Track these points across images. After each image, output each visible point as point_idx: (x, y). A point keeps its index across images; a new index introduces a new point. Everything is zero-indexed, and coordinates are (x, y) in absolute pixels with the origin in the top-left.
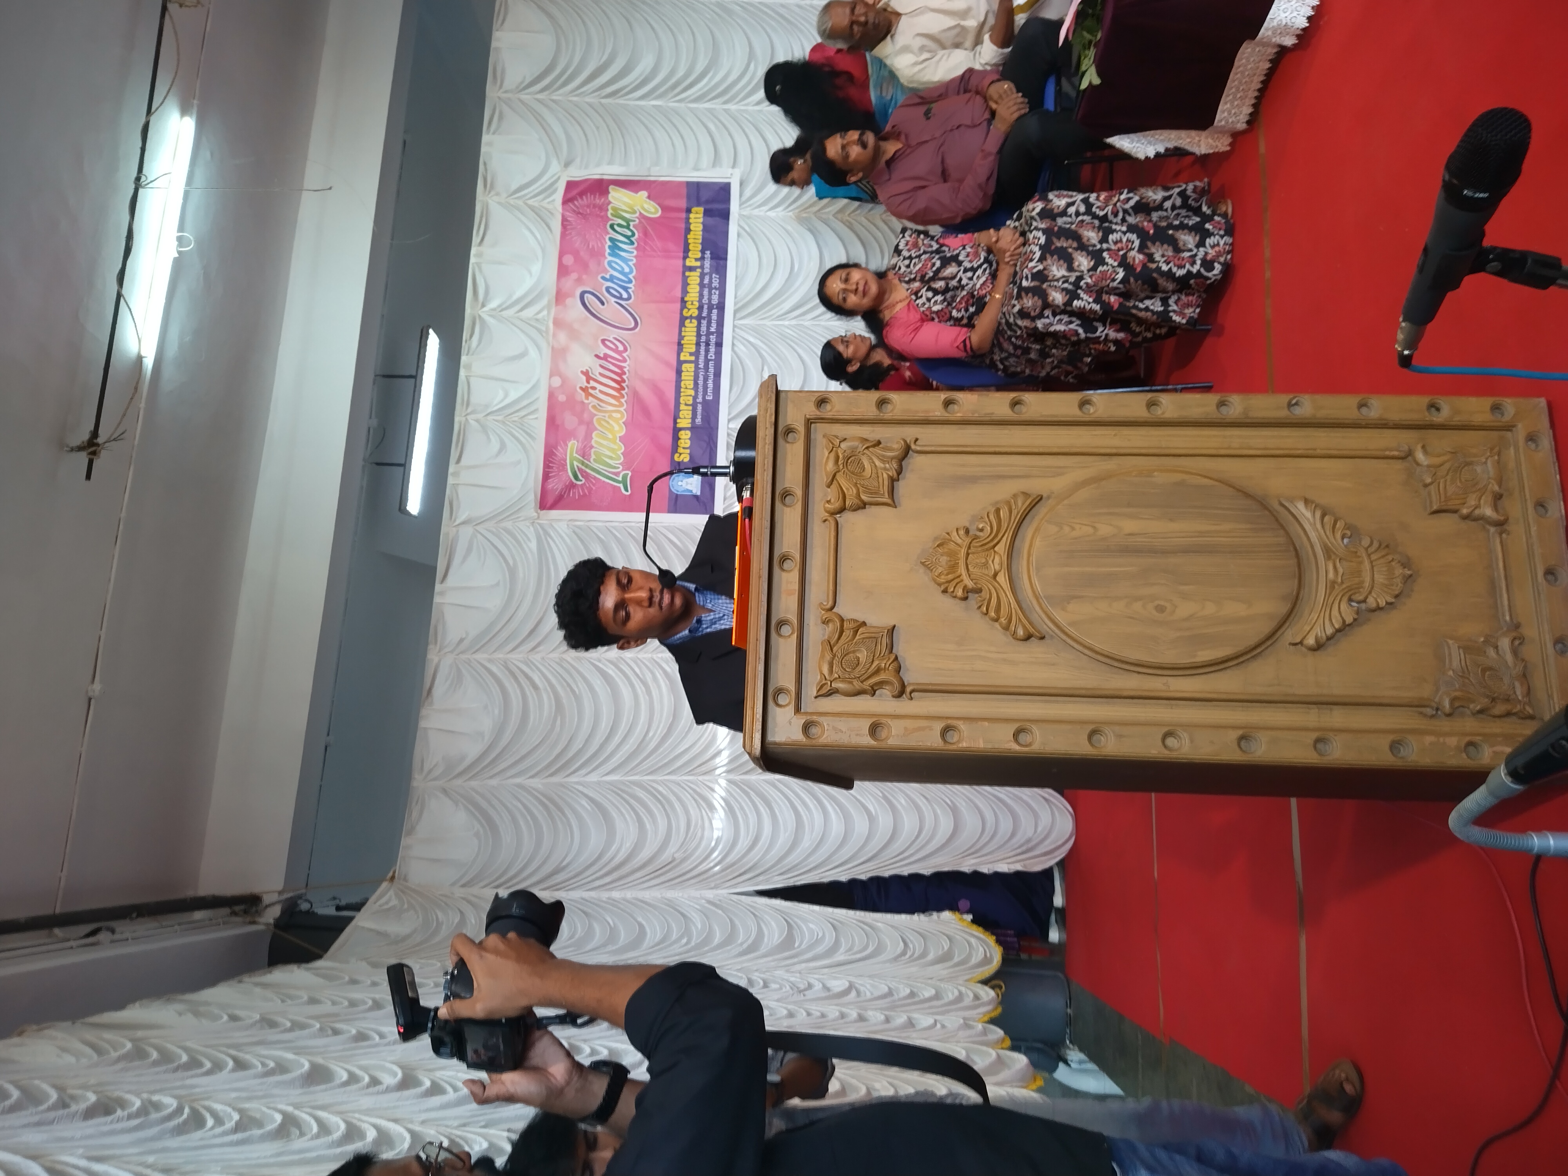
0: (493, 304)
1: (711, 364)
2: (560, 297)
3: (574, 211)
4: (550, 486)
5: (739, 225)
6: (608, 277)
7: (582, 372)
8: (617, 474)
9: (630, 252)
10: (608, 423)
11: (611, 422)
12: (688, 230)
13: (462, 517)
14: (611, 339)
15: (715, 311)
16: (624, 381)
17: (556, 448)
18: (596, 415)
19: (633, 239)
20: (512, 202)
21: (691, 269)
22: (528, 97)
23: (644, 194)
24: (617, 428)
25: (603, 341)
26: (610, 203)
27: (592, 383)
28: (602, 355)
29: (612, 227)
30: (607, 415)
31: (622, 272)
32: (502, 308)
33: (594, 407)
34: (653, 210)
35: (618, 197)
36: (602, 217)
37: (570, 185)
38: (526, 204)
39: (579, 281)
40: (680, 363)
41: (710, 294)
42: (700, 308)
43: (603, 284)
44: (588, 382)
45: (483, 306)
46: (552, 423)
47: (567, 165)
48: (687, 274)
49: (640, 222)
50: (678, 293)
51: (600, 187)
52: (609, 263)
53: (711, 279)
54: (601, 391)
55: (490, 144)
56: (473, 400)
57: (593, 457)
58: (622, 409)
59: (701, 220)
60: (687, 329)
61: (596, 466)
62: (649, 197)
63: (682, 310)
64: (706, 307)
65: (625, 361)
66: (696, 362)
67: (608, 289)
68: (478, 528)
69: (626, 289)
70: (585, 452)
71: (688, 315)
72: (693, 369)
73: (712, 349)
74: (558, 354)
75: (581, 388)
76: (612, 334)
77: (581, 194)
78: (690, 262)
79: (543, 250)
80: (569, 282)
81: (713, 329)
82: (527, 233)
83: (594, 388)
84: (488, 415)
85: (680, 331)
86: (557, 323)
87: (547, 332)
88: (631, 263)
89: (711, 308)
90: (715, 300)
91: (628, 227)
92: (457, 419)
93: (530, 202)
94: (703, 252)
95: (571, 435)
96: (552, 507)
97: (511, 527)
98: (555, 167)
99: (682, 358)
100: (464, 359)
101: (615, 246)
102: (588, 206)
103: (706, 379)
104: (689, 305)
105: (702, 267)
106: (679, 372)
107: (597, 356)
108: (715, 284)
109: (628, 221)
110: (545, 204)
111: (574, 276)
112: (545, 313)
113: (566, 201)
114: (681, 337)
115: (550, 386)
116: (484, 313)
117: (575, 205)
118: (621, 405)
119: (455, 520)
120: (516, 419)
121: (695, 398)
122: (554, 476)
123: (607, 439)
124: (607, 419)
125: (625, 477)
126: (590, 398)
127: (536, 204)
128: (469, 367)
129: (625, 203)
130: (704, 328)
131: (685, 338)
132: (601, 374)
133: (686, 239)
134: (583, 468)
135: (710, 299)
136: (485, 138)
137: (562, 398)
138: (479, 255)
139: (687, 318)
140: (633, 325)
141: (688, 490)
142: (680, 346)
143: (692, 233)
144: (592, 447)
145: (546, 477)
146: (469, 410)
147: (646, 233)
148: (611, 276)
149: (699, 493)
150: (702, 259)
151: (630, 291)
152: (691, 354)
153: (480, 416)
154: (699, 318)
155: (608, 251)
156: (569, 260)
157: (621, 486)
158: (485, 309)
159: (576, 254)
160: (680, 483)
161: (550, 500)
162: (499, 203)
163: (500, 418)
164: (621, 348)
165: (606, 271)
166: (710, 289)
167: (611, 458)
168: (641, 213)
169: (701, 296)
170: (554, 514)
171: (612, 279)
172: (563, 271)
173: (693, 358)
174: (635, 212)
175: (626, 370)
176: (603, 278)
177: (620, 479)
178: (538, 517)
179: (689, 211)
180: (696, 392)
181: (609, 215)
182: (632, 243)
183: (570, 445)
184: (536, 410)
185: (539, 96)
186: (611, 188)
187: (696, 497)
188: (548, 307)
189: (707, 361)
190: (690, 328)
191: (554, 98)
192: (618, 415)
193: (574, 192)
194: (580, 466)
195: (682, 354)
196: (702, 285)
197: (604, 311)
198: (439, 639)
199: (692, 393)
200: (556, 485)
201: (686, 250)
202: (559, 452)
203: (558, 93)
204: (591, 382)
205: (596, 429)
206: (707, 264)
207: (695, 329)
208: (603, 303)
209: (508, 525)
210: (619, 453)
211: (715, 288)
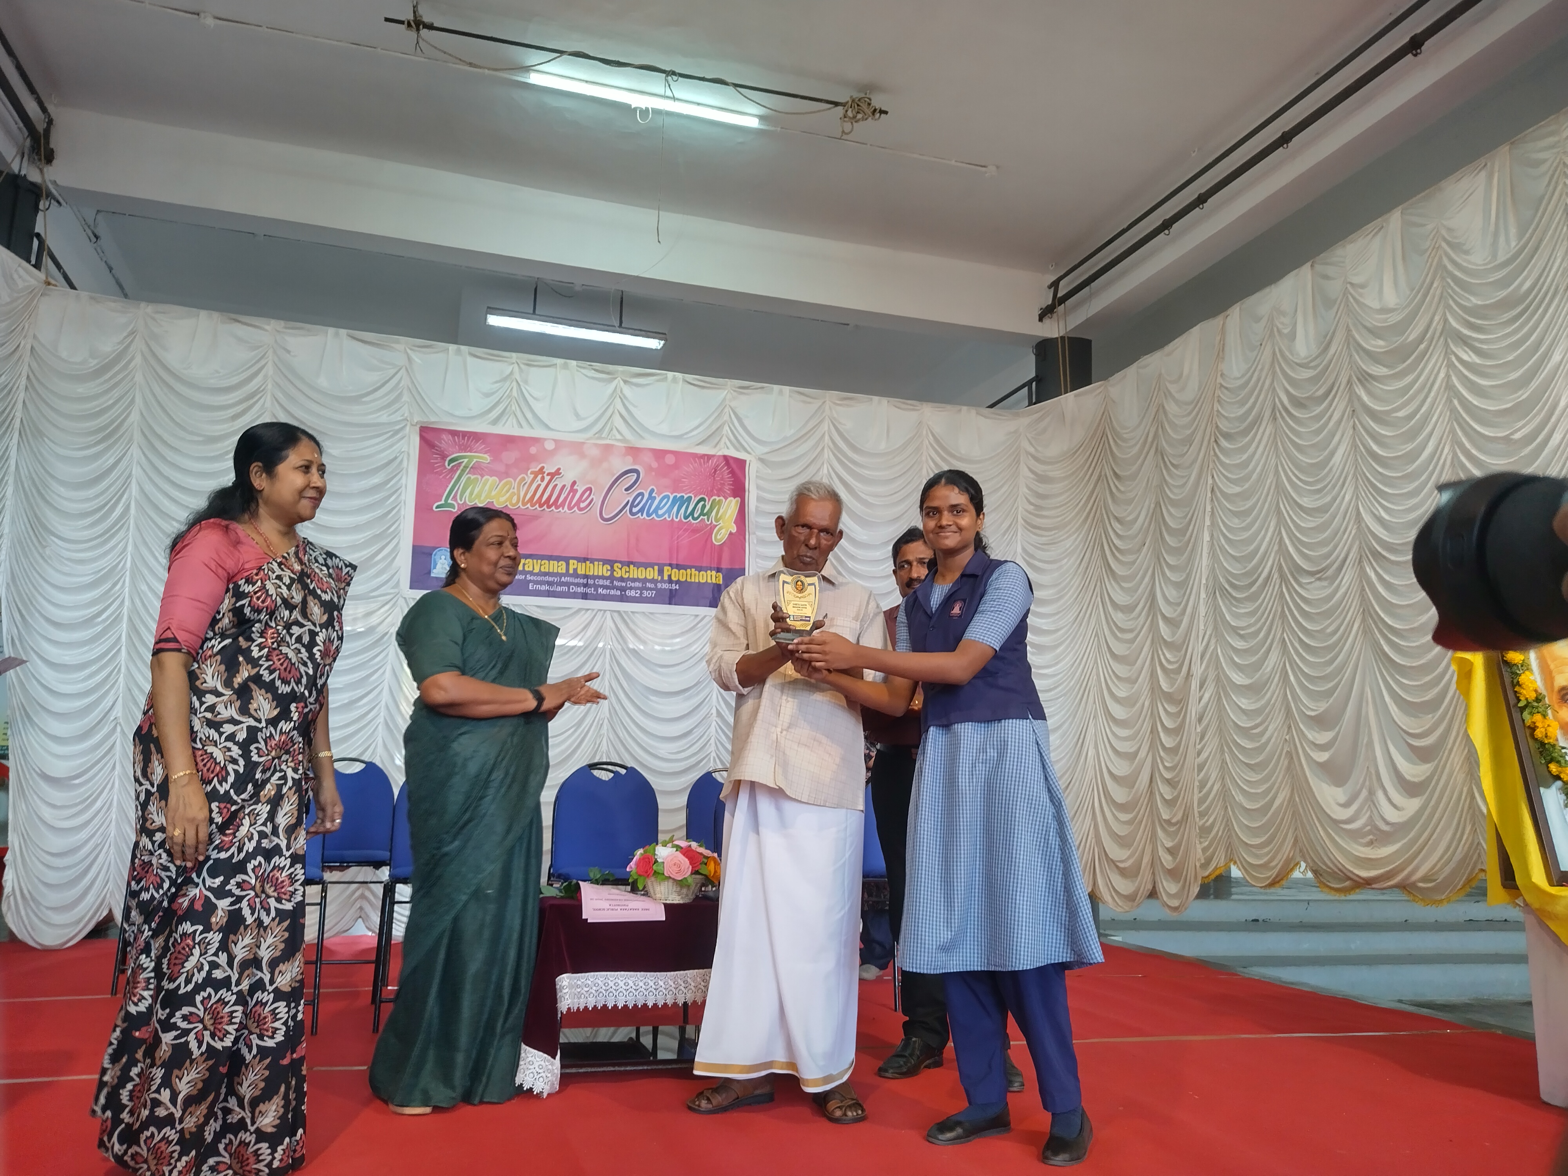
0: (627, 390)
1: (565, 589)
2: (633, 451)
3: (718, 466)
4: (444, 436)
5: (705, 616)
6: (654, 495)
7: (559, 469)
8: (455, 498)
9: (677, 515)
10: (507, 491)
11: (508, 495)
12: (699, 569)
13: (416, 358)
14: (592, 496)
15: (618, 593)
16: (549, 507)
17: (483, 443)
18: (515, 481)
19: (690, 518)
20: (726, 410)
21: (661, 572)
22: (826, 428)
23: (734, 530)
24: (502, 499)
25: (590, 489)
26: (726, 499)
27: (547, 478)
28: (575, 487)
29: (702, 499)
30: (515, 490)
31: (658, 508)
32: (623, 399)
33: (524, 479)
34: (720, 537)
35: (730, 506)
36: (712, 491)
37: (742, 463)
38: (724, 424)
39: (650, 469)
40: (567, 560)
41: (636, 589)
42: (622, 579)
43: (646, 491)
44: (548, 474)
45: (625, 382)
46: (508, 441)
47: (761, 460)
48: (656, 568)
49: (707, 525)
50: (637, 559)
51: (739, 490)
52: (668, 497)
53: (651, 589)
54: (539, 486)
55: (781, 392)
56: (533, 370)
57: (473, 477)
58: (520, 504)
59: (709, 581)
60: (601, 567)
61: (464, 479)
62: (731, 533)
63: (620, 562)
64: (624, 584)
65: (570, 508)
66: (567, 574)
67: (642, 494)
68: (403, 370)
69: (641, 511)
70: (477, 469)
71: (615, 568)
72: (560, 571)
73: (580, 590)
74: (577, 448)
75: (543, 468)
76: (597, 499)
77: (732, 472)
78: (667, 570)
79: (679, 437)
80: (648, 459)
81: (600, 590)
82: (697, 422)
83: (543, 479)
84: (517, 382)
85: (599, 560)
86: (608, 448)
87: (600, 438)
88: (666, 516)
89: (623, 589)
90: (632, 593)
91: (702, 514)
92: (514, 355)
93: (726, 428)
94: (678, 582)
95: (496, 458)
96: (422, 437)
97: (403, 400)
98: (761, 450)
99: (571, 562)
100: (574, 363)
101: (682, 501)
102: (722, 479)
103: (550, 584)
104: (625, 568)
105: (662, 581)
106: (558, 559)
107: (574, 483)
108: (646, 594)
109: (708, 514)
110: (725, 439)
111: (655, 465)
112: (619, 437)
113: (726, 458)
114: (592, 561)
115: (545, 439)
116: (618, 382)
117: (723, 467)
118: (524, 504)
119: (411, 349)
120: (513, 408)
121: (531, 573)
122: (455, 441)
123: (490, 491)
124: (512, 490)
125: (452, 506)
126: (532, 476)
127: (724, 432)
128: (565, 367)
129: (725, 512)
130: (601, 582)
131: (592, 565)
132: (556, 485)
133: (691, 567)
134: (461, 468)
135: (631, 588)
136: (786, 389)
137: (533, 450)
138: (675, 380)
139: (612, 567)
140: (606, 517)
141: (436, 564)
142: (584, 560)
143: (697, 572)
144: (482, 476)
145: (454, 433)
146: (522, 366)
147: (695, 530)
148: (655, 498)
149: (432, 575)
150: (670, 581)
151: (640, 514)
152: (575, 570)
153: (517, 375)
154: (612, 578)
155: (679, 495)
156: (670, 460)
157: (443, 502)
158: (622, 383)
159: (676, 466)
160: (443, 557)
161: (429, 436)
162: (724, 399)
163: (515, 393)
164: (582, 505)
165: (659, 494)
166: (641, 589)
167: (471, 494)
168: (716, 526)
169: (634, 580)
170: (416, 440)
171: (651, 498)
172: (660, 454)
173: (571, 571)
174: (717, 521)
175: (561, 509)
176: (652, 491)
177: (450, 501)
178: (412, 425)
179: (718, 570)
180: (537, 574)
181: (714, 498)
182: (686, 518)
183: (486, 456)
184: (521, 426)
185: (827, 437)
186: (738, 499)
187: (429, 572)
188: (624, 440)
189: (568, 584)
190: (602, 570)
191: (826, 451)
192: (514, 500)
193: (734, 466)
194: (463, 464)
195: (575, 562)
196: (645, 580)
197: (619, 492)
198: (291, 331)
199: (536, 570)
200: (445, 442)
201: (679, 567)
202: (479, 445)
203: (830, 453)
204: (549, 477)
205: (500, 481)
206: (666, 586)
207: (600, 574)
208: (627, 490)
209: (406, 397)
210: (476, 501)
211: (641, 594)
